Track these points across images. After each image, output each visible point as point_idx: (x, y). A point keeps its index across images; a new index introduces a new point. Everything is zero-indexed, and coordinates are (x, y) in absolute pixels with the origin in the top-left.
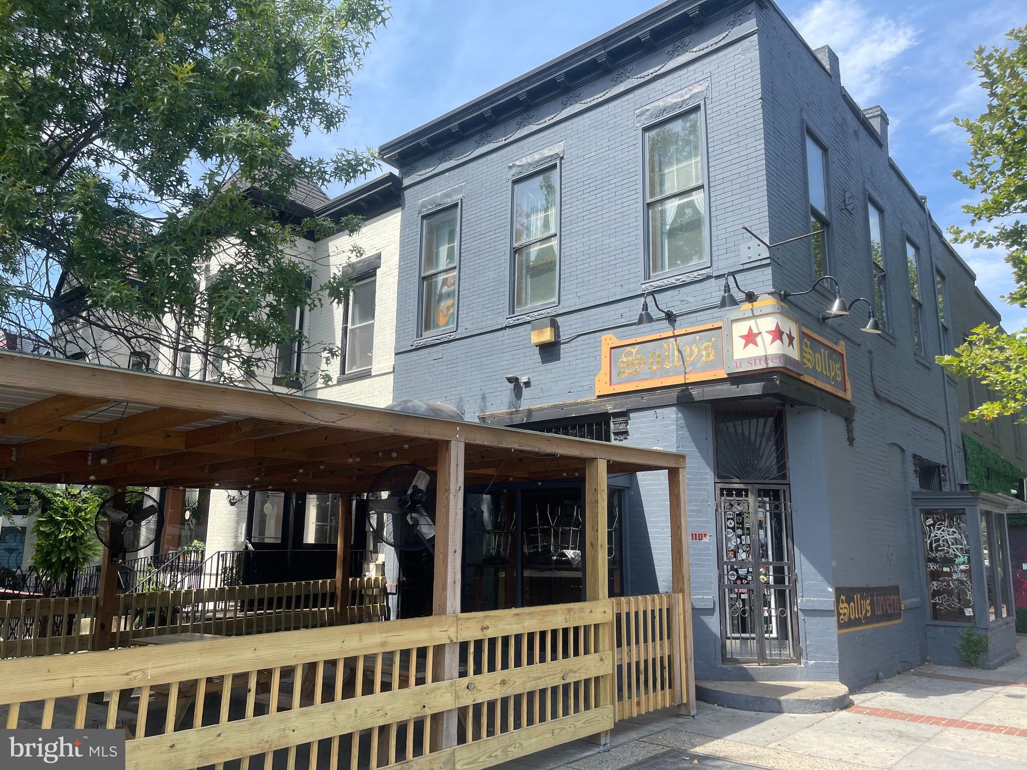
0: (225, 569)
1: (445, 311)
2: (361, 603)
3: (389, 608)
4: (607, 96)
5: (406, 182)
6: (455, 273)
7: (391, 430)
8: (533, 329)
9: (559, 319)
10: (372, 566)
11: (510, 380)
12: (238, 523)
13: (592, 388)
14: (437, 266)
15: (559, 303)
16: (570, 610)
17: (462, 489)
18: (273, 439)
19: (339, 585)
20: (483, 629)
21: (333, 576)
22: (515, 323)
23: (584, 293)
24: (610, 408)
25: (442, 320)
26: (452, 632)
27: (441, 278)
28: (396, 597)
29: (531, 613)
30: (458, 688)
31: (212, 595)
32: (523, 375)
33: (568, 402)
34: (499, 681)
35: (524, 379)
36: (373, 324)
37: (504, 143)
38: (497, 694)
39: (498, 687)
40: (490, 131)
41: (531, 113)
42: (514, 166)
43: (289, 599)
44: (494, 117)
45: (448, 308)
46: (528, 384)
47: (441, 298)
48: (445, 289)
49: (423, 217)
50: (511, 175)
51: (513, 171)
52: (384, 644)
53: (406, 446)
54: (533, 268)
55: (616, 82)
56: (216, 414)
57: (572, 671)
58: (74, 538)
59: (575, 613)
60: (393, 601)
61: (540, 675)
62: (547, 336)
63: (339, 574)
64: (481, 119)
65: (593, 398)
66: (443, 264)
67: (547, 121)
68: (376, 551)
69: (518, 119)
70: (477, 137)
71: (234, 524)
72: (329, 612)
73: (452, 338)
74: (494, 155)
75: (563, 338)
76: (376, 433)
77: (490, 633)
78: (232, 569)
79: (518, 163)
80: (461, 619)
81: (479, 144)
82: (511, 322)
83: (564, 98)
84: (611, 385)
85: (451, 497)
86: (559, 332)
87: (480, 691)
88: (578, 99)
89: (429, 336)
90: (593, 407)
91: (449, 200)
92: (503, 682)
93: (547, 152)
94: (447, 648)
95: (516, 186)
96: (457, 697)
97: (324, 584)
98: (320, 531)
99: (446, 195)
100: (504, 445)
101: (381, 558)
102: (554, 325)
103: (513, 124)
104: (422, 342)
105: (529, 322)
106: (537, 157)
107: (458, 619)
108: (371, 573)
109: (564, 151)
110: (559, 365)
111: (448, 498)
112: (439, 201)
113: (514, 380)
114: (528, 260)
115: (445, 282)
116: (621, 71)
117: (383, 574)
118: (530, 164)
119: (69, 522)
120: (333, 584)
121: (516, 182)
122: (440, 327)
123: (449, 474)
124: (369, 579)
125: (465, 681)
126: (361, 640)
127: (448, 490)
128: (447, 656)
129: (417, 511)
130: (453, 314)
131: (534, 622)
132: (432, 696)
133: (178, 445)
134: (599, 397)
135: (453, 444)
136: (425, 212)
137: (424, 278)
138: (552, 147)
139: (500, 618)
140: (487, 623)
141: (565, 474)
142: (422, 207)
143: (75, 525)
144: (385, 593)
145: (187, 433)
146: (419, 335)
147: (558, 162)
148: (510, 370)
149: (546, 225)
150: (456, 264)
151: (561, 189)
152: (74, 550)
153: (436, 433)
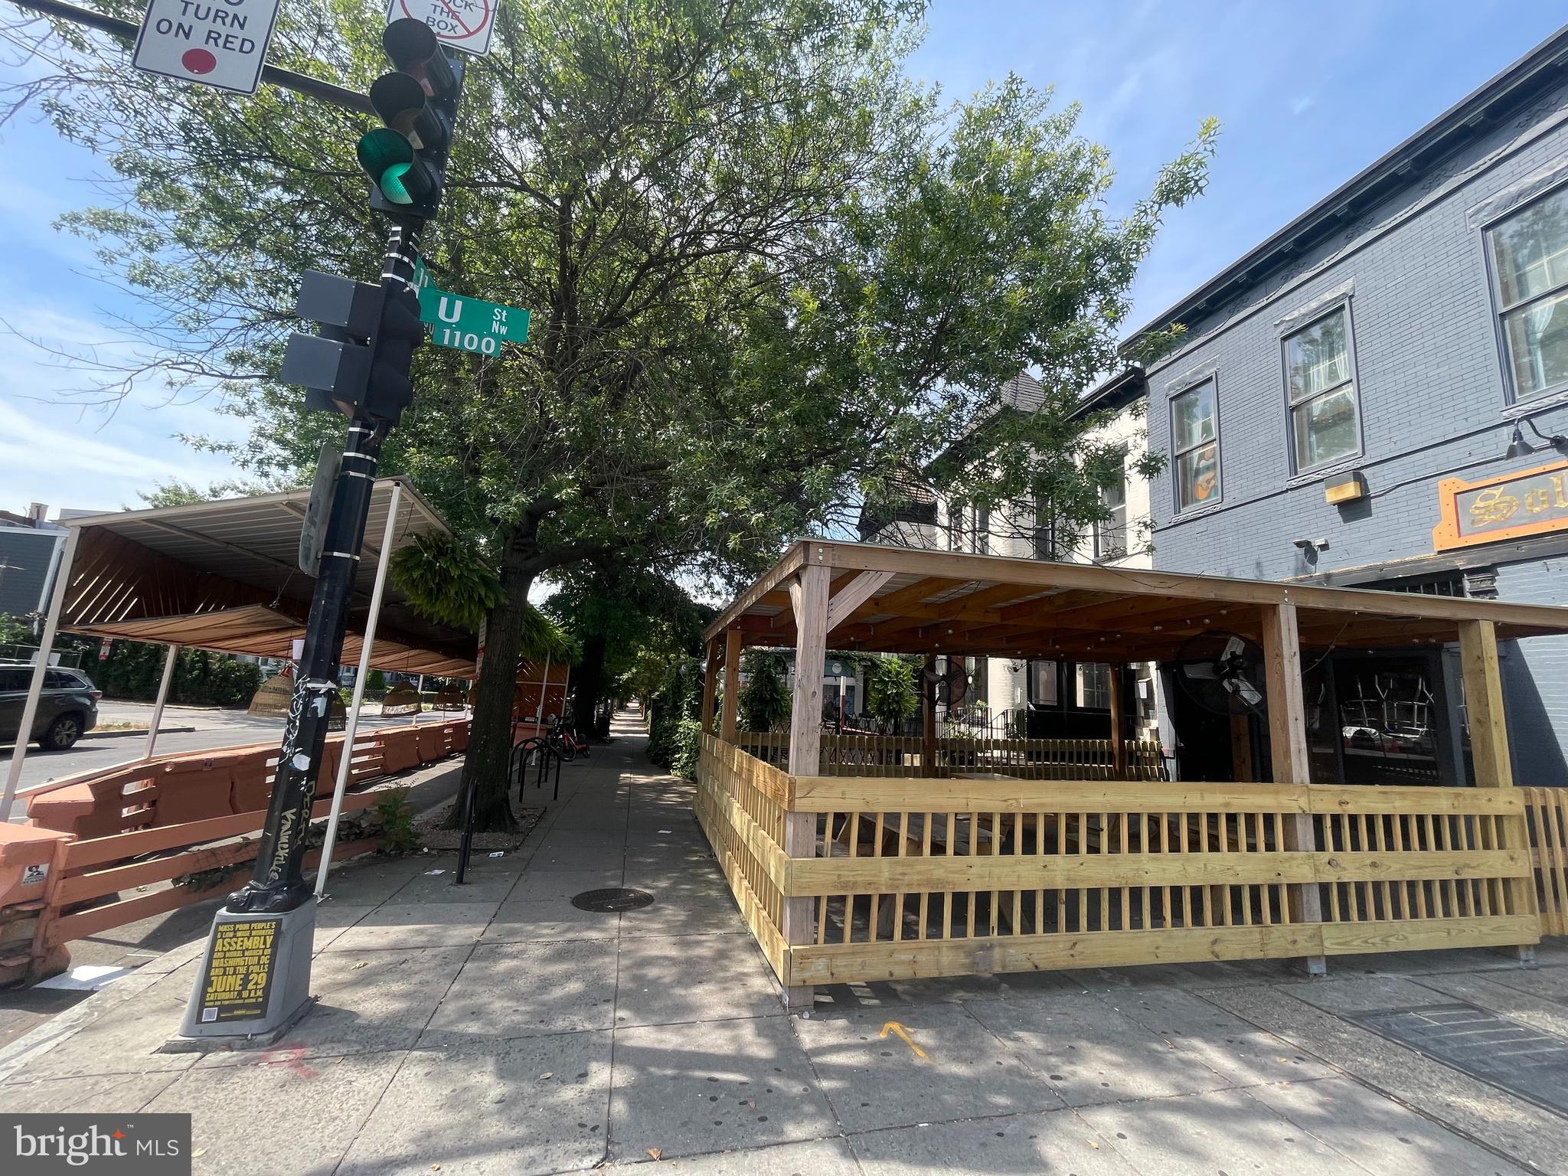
0: (1007, 724)
1: (1205, 485)
2: (1138, 764)
3: (1167, 772)
4: (1416, 209)
5: (1148, 372)
6: (1215, 445)
7: (1212, 596)
8: (1327, 487)
9: (1365, 472)
10: (1146, 731)
11: (1299, 545)
12: (1014, 687)
13: (1426, 544)
14: (1191, 442)
15: (1364, 453)
16: (1457, 795)
17: (1298, 654)
18: (1074, 611)
19: (1116, 745)
20: (1341, 803)
21: (1109, 737)
22: (1300, 484)
23: (1402, 437)
24: (1461, 564)
25: (1201, 494)
26: (1303, 802)
27: (1196, 454)
28: (1174, 762)
29: (1401, 793)
30: (1318, 863)
31: (997, 745)
32: (1317, 537)
33: (1389, 562)
34: (1368, 862)
35: (1318, 542)
36: (1124, 508)
37: (1265, 302)
38: (1368, 876)
39: (1369, 870)
40: (1244, 297)
41: (1300, 261)
42: (1282, 322)
43: (1071, 754)
44: (1250, 281)
45: (1208, 482)
46: (1324, 547)
47: (1198, 472)
48: (1203, 463)
49: (1172, 399)
50: (1279, 333)
51: (1282, 328)
52: (1227, 805)
53: (1224, 612)
54: (1317, 423)
55: (1430, 188)
56: (1049, 588)
57: (1469, 866)
58: (897, 693)
59: (1465, 799)
60: (1171, 765)
61: (1422, 864)
62: (1351, 491)
63: (1115, 736)
64: (1236, 286)
65: (1432, 555)
66: (1197, 438)
67: (1326, 263)
68: (1147, 717)
69: (1283, 273)
70: (1230, 307)
71: (1010, 688)
72: (1108, 768)
73: (1218, 509)
74: (1255, 318)
75: (1372, 493)
76: (1196, 600)
77: (1351, 809)
78: (1012, 725)
79: (1287, 318)
80: (1313, 790)
81: (1232, 314)
82: (1294, 483)
83: (1349, 231)
84: (1460, 536)
85: (1286, 662)
86: (1366, 485)
87: (1345, 869)
88: (1372, 224)
89: (1188, 512)
90: (1432, 565)
91: (1201, 376)
92: (1374, 865)
93: (1328, 296)
94: (1298, 819)
95: (1286, 343)
96: (1317, 871)
97: (1101, 743)
98: (1088, 696)
99: (1197, 373)
100: (1345, 608)
101: (1154, 724)
102: (1358, 476)
103: (1277, 279)
104: (1181, 518)
105: (1322, 480)
106: (1314, 305)
107: (1309, 790)
108: (1145, 736)
109: (1353, 288)
110: (1370, 522)
111: (1281, 664)
112: (1188, 381)
113: (1306, 546)
114: (1310, 415)
115: (1201, 457)
116: (1436, 173)
117: (1158, 739)
118: (1305, 315)
119: (893, 682)
120: (1110, 744)
121: (1285, 339)
122: (1198, 501)
123: (1280, 638)
124: (1144, 743)
125: (1324, 857)
126: (1202, 797)
127: (1280, 656)
128: (1299, 826)
129: (1237, 678)
130: (1215, 487)
131: (1407, 803)
132: (1287, 865)
133: (995, 619)
134: (1440, 552)
135: (1282, 607)
136: (1173, 393)
137: (1177, 457)
138: (1335, 289)
139: (1363, 795)
140: (1346, 798)
141: (1416, 641)
142: (1170, 389)
143: (897, 684)
144: (1161, 756)
145: (1001, 609)
146: (1177, 511)
147: (1346, 302)
148: (1297, 535)
149: (1333, 373)
150: (1215, 435)
151: (1353, 331)
152: (897, 702)
153: (1260, 598)
